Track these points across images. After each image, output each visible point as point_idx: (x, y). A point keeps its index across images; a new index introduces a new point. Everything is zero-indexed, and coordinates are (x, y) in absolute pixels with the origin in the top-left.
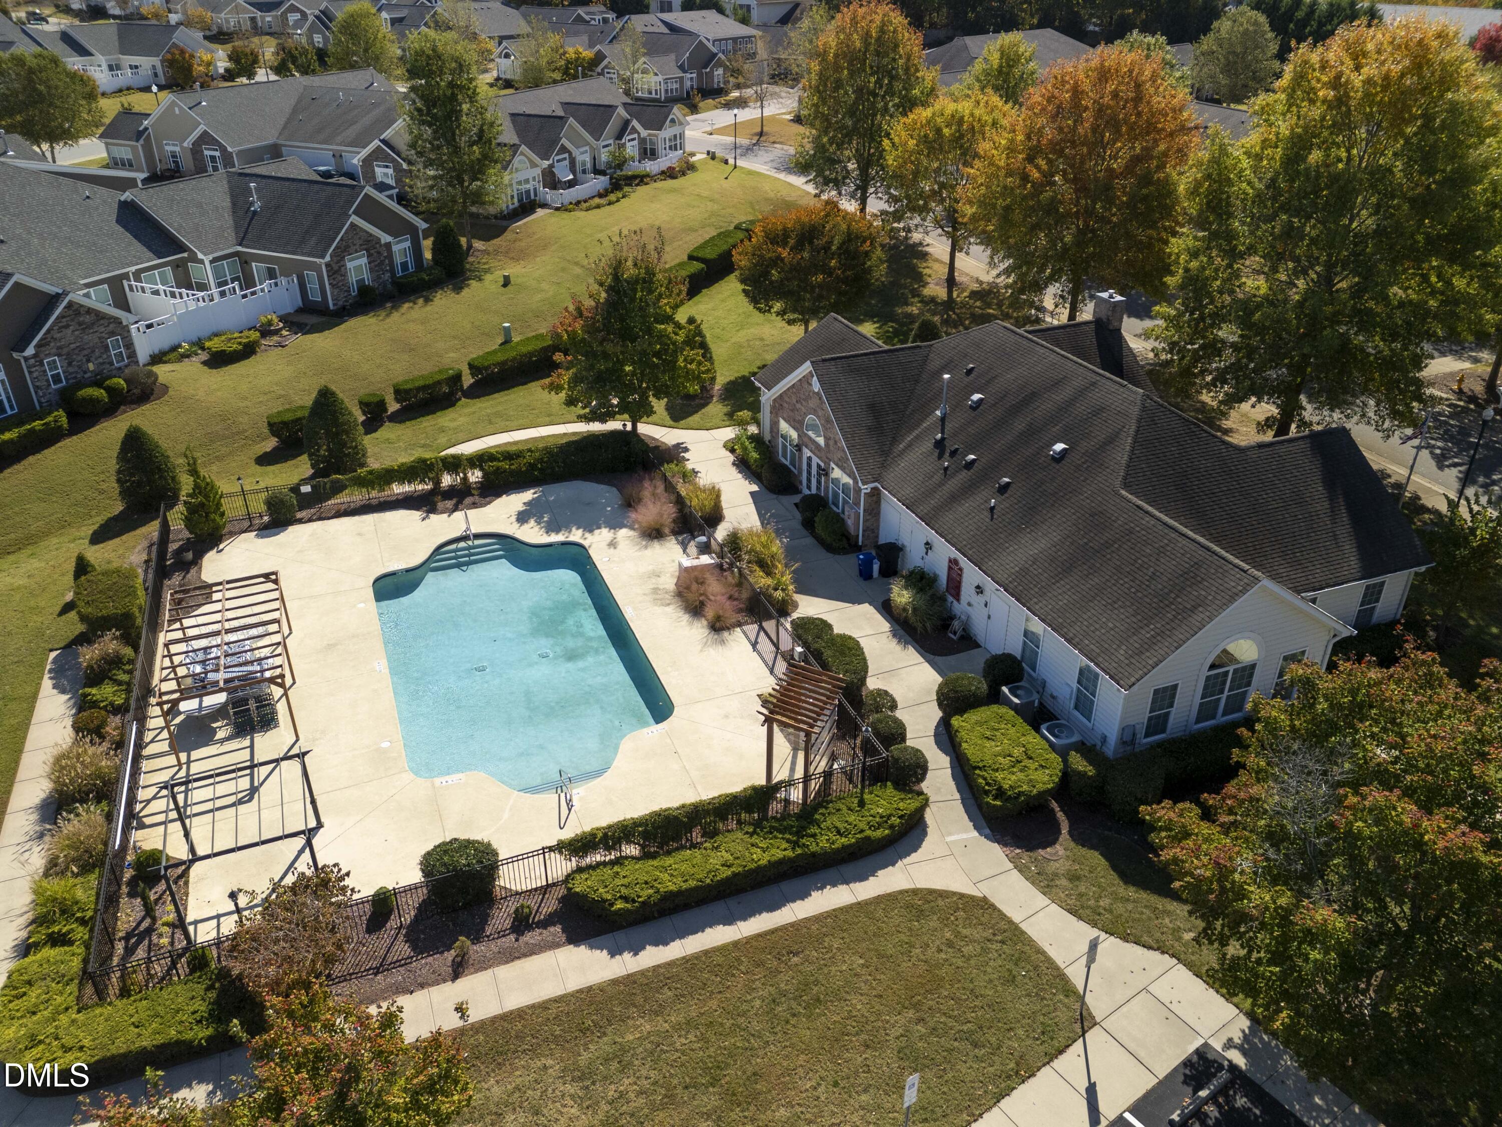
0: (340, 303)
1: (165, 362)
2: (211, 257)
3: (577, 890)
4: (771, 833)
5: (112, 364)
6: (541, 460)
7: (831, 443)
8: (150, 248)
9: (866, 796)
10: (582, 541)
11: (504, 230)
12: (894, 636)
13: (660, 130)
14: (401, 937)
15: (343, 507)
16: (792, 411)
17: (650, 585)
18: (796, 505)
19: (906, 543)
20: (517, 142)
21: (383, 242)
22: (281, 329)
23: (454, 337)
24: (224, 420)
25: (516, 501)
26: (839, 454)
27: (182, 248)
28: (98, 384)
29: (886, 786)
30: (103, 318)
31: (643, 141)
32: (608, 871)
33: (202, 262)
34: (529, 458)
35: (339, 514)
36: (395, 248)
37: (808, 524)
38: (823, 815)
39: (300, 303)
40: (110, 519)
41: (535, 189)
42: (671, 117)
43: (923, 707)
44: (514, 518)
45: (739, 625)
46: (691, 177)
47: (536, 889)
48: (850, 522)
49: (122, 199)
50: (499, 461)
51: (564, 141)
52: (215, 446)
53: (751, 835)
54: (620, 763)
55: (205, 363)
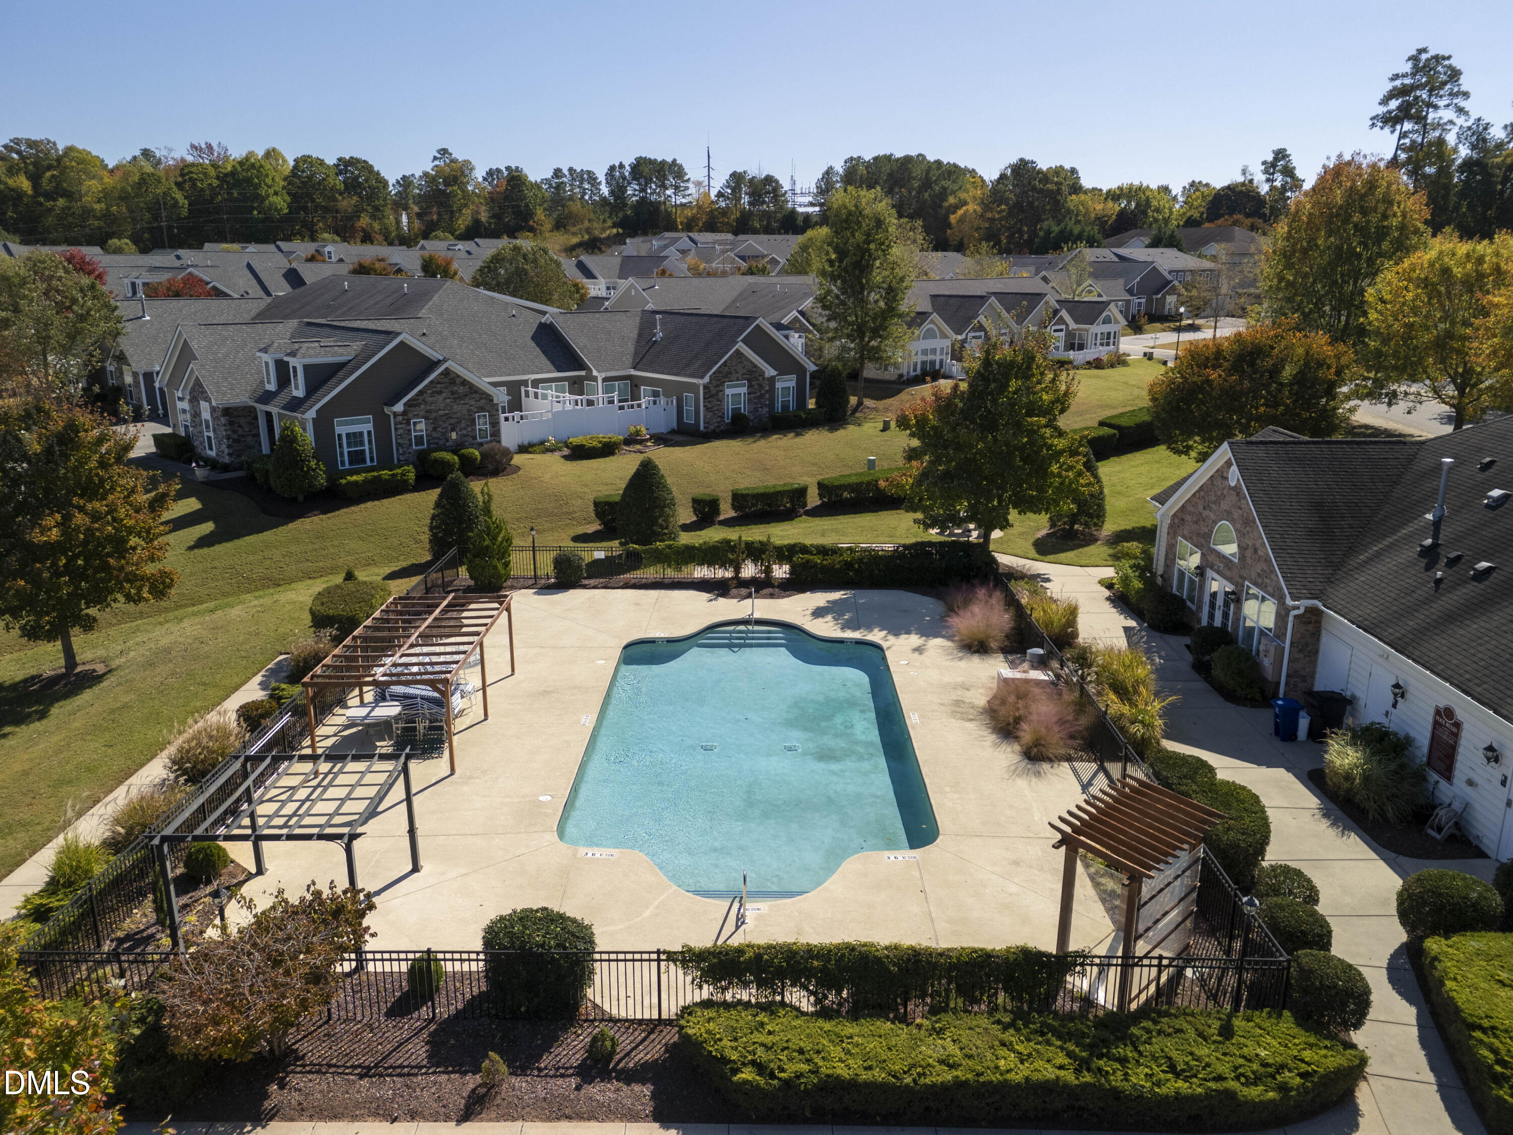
0: (712, 427)
1: (530, 453)
2: (604, 375)
3: (690, 1031)
4: (1043, 1034)
5: (475, 438)
6: (860, 560)
7: (1249, 553)
8: (553, 363)
9: (1238, 1023)
10: (881, 642)
11: (899, 392)
12: (1326, 815)
13: (1092, 324)
14: (425, 1035)
15: (633, 581)
16: (1196, 522)
17: (954, 696)
18: (1187, 646)
19: (1358, 694)
20: (930, 311)
21: (766, 375)
22: (647, 440)
23: (814, 464)
24: (558, 501)
25: (820, 599)
26: (1259, 567)
27: (581, 366)
28: (455, 452)
29: (1280, 1016)
30: (476, 392)
31: (1070, 335)
32: (747, 1016)
33: (595, 379)
34: (847, 557)
35: (627, 586)
36: (779, 385)
37: (1202, 668)
38: (1149, 1031)
39: (675, 426)
40: (413, 565)
41: (941, 361)
42: (1104, 314)
43: (1366, 921)
44: (809, 612)
45: (1069, 759)
46: (1120, 370)
47: (641, 1022)
48: (1267, 663)
49: (543, 321)
50: (812, 554)
51: (981, 318)
52: (539, 520)
53: (1006, 1027)
54: (834, 884)
55: (566, 458)
